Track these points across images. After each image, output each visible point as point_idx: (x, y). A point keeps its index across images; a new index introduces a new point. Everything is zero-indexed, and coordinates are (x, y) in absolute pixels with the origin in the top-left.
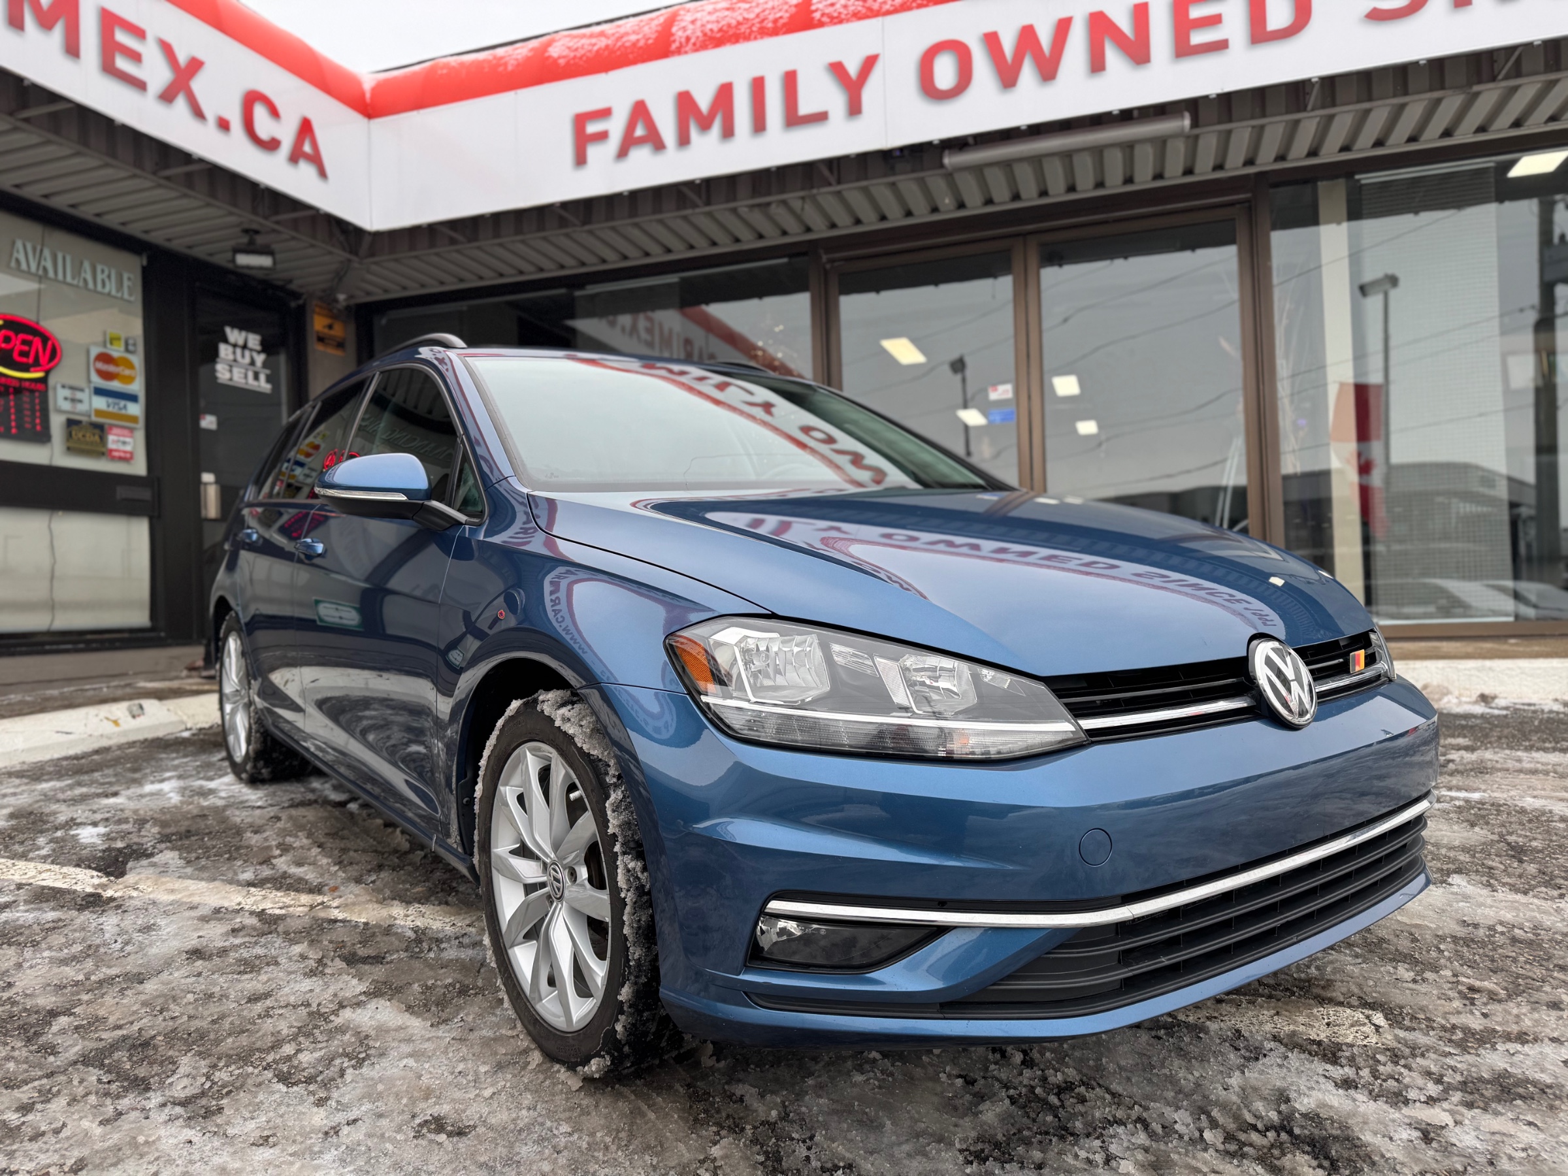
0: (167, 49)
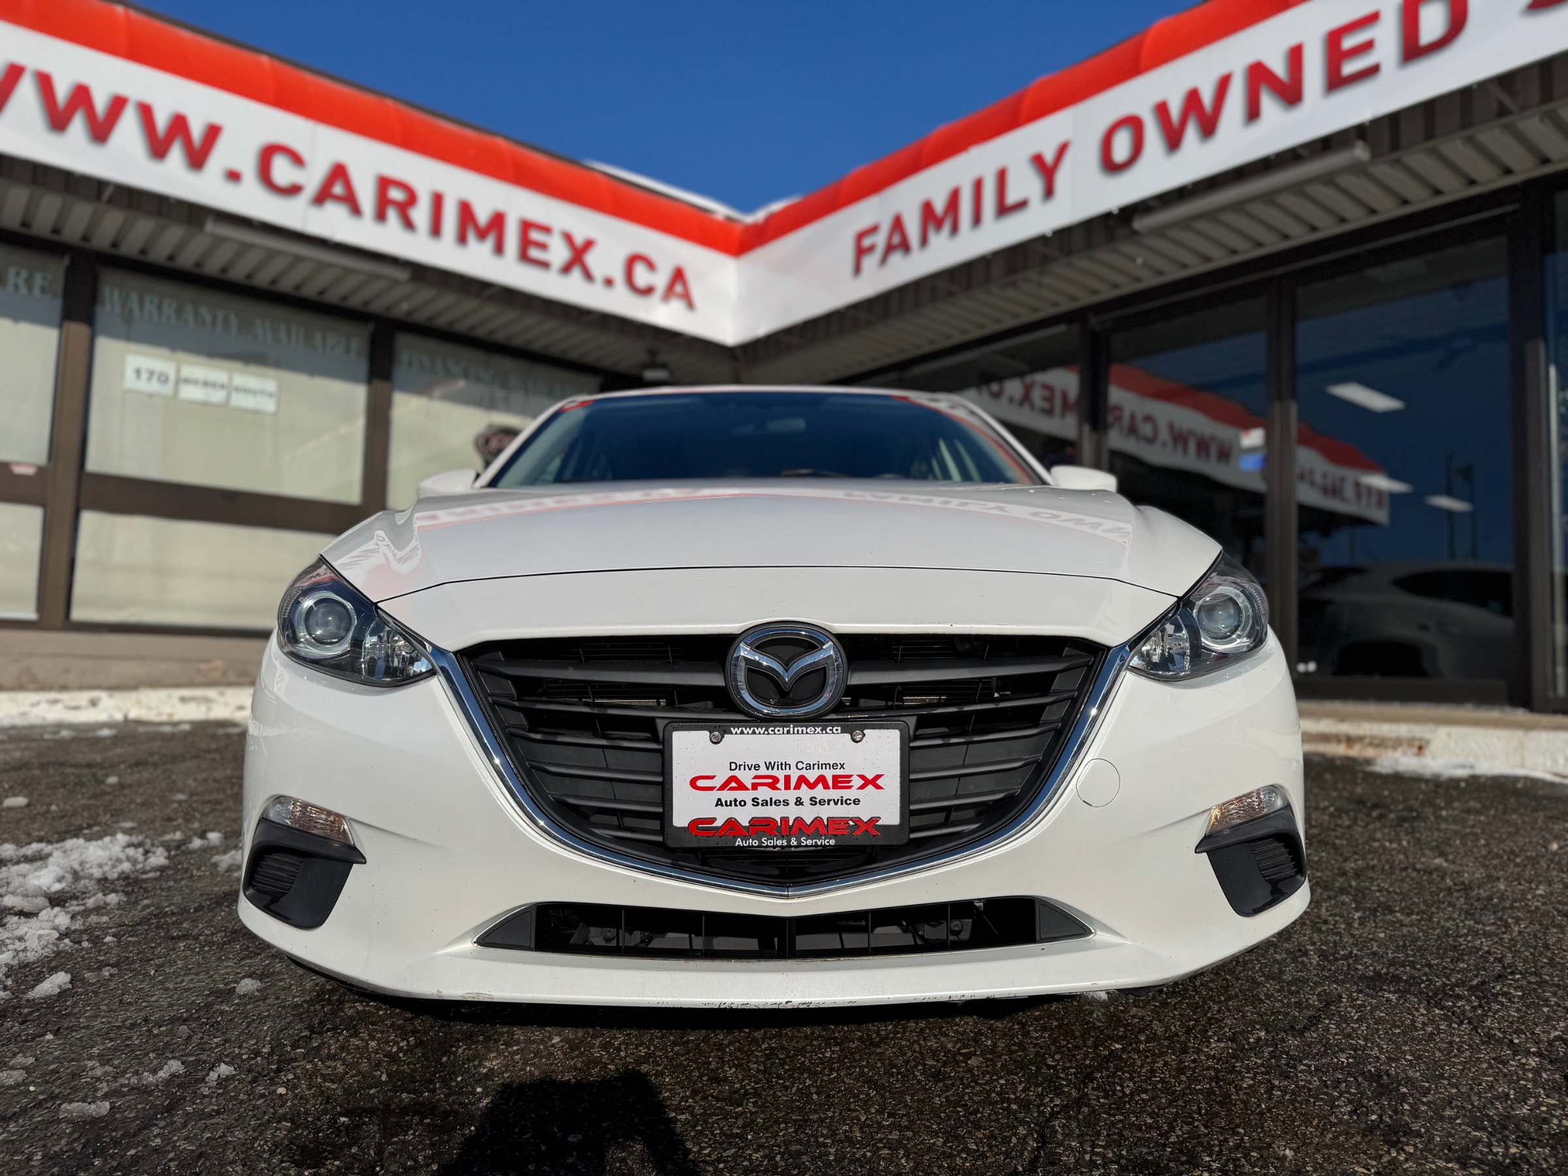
0: (568, 238)
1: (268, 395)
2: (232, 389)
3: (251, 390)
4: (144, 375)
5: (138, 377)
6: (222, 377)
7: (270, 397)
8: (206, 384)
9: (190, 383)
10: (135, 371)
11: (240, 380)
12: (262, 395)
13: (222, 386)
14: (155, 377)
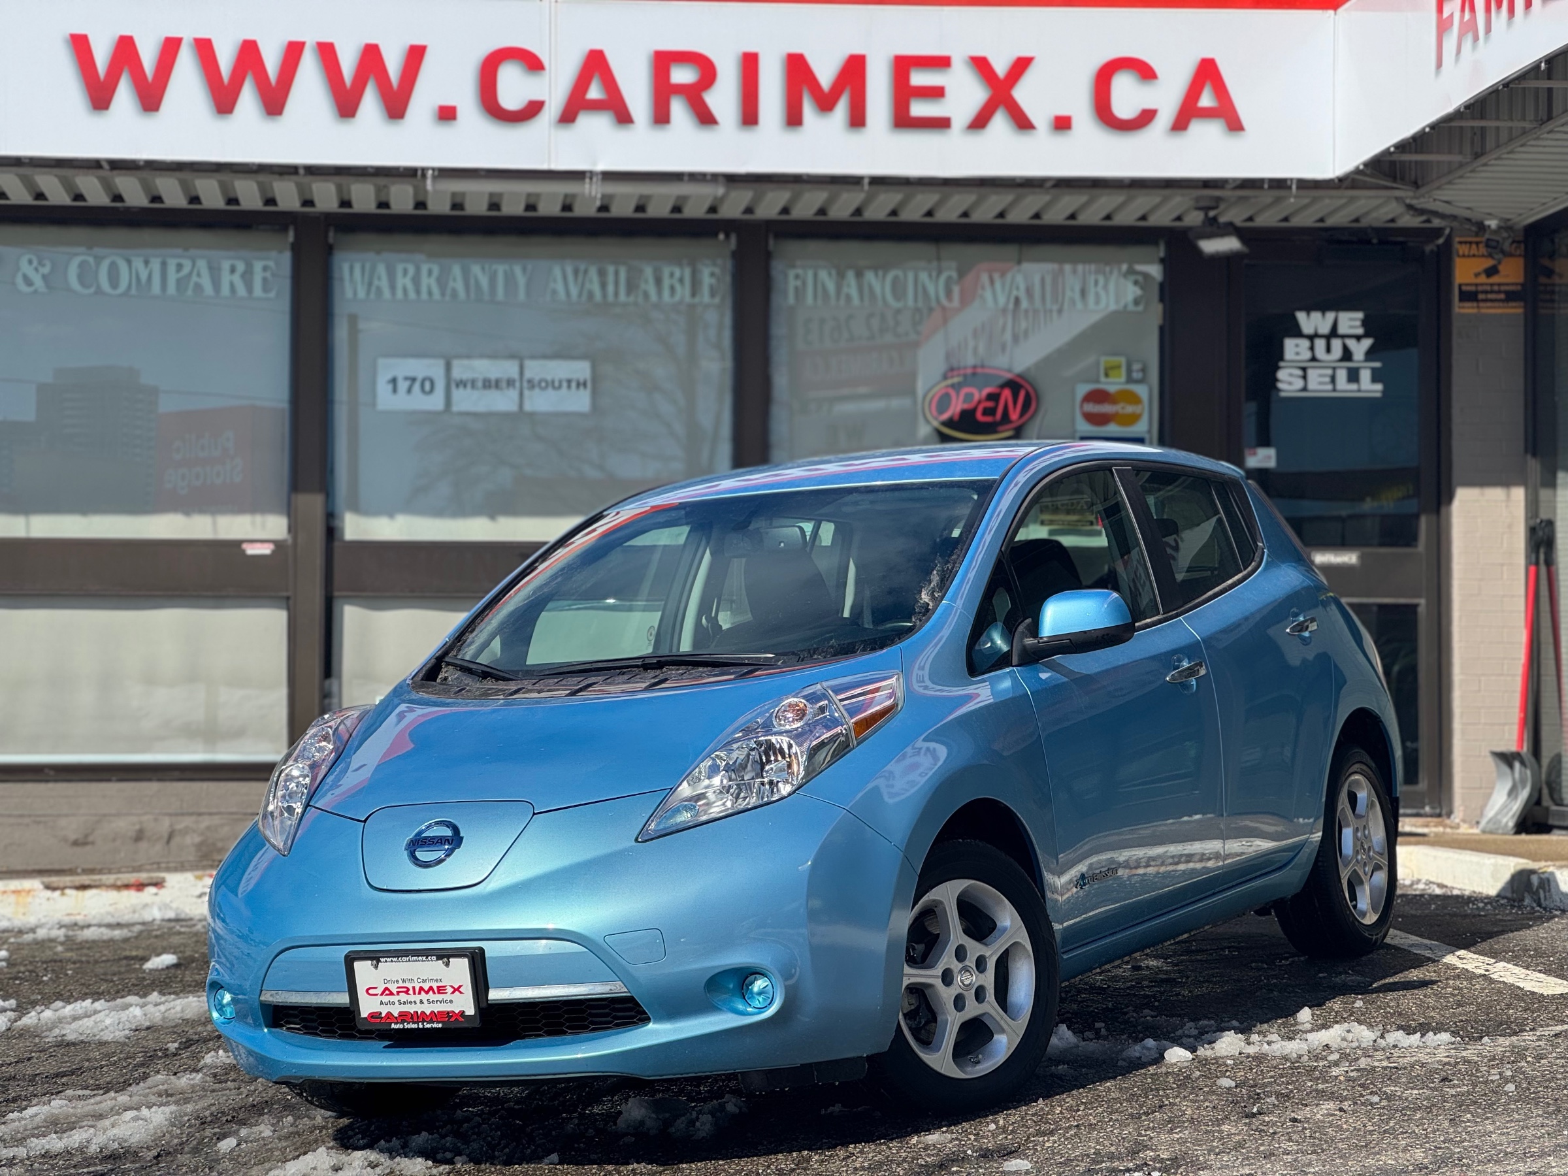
1: (578, 385)
2: (525, 384)
3: (553, 382)
4: (403, 386)
5: (395, 390)
6: (509, 369)
7: (582, 388)
8: (488, 384)
9: (465, 386)
10: (389, 382)
11: (535, 369)
12: (569, 387)
13: (510, 383)
14: (417, 386)
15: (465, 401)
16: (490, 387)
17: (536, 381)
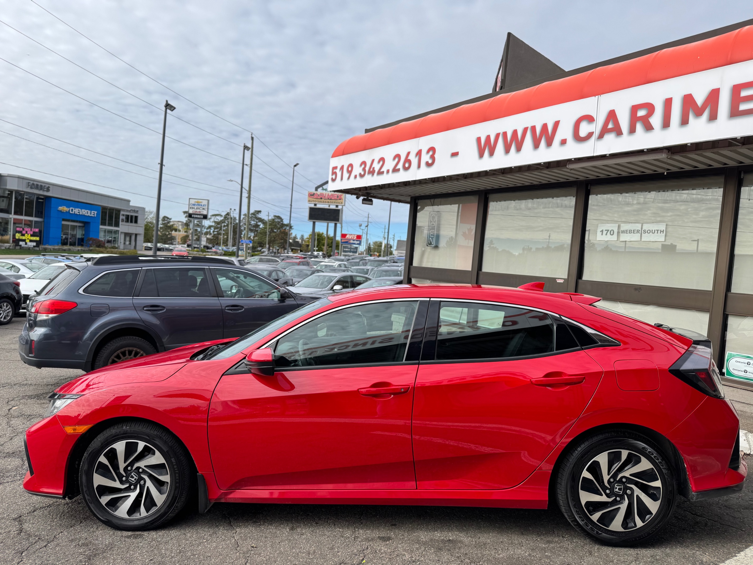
1: (661, 231)
2: (643, 232)
3: (652, 230)
4: (605, 232)
5: (602, 234)
6: (638, 227)
7: (662, 233)
8: (630, 232)
9: (624, 233)
10: (601, 231)
11: (646, 227)
12: (657, 233)
13: (638, 231)
14: (609, 232)
15: (624, 237)
16: (631, 233)
17: (646, 231)
